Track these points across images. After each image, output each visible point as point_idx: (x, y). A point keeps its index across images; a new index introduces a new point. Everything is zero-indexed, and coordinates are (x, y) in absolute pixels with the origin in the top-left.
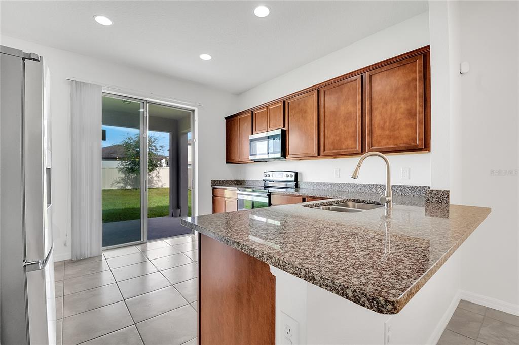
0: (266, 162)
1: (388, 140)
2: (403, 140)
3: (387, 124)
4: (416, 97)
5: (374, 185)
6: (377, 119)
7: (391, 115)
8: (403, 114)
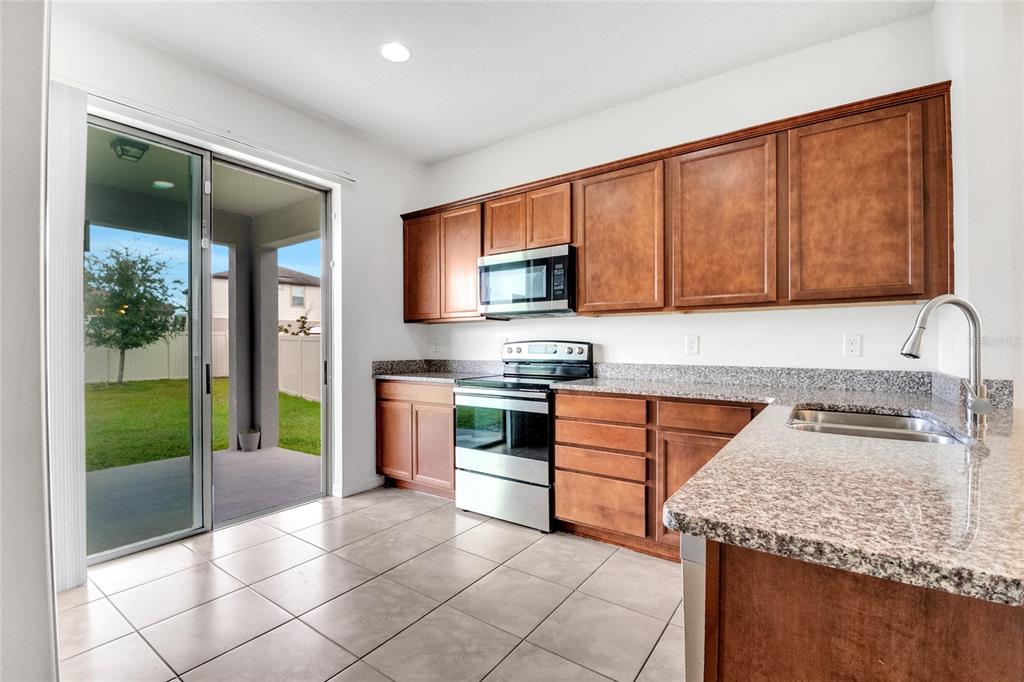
0: (508, 320)
1: (840, 276)
2: (876, 276)
3: (839, 242)
4: (905, 188)
5: (782, 369)
6: (815, 230)
7: (848, 222)
8: (876, 221)
